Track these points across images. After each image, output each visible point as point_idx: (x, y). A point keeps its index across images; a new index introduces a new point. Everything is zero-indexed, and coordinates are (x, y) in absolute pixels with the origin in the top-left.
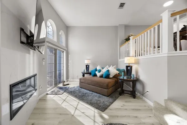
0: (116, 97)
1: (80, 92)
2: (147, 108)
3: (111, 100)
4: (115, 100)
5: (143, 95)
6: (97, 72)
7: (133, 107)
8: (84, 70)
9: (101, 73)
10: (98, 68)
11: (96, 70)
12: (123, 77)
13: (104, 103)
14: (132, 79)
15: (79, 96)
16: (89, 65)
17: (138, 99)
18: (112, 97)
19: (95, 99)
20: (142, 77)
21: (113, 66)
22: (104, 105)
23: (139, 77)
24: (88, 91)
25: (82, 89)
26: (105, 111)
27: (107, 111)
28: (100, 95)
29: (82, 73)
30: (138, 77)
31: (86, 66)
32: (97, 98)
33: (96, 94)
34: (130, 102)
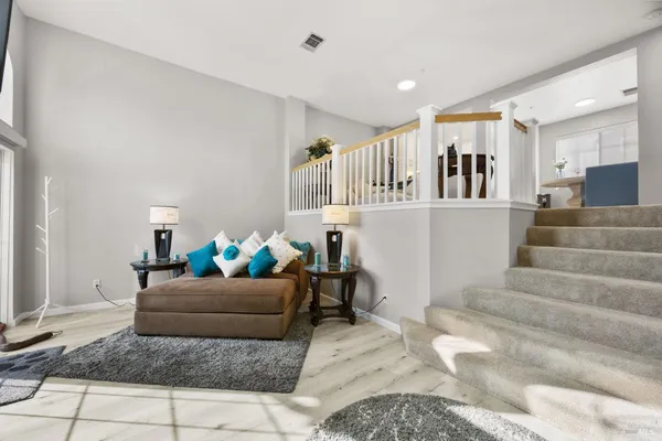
0: (305, 334)
1: (150, 354)
2: (387, 339)
3: (296, 348)
4: (309, 343)
5: (370, 310)
6: (219, 260)
7: (361, 350)
8: (146, 255)
9: (240, 261)
10: (222, 242)
11: (214, 251)
12: (319, 268)
13: (280, 364)
14: (342, 270)
15: (156, 371)
16: (171, 232)
17: (361, 324)
18: (295, 338)
19: (240, 361)
20: (369, 263)
21: (279, 233)
22: (284, 368)
23: (360, 262)
24: (193, 342)
25: (156, 339)
26: (298, 387)
27: (301, 385)
28: (253, 342)
29: (136, 268)
30: (356, 264)
31: (158, 233)
32: (245, 358)
33: (233, 343)
34: (346, 337)
